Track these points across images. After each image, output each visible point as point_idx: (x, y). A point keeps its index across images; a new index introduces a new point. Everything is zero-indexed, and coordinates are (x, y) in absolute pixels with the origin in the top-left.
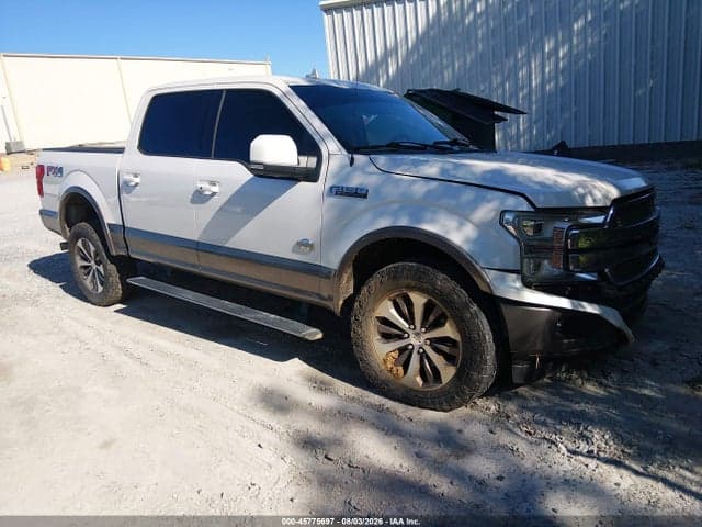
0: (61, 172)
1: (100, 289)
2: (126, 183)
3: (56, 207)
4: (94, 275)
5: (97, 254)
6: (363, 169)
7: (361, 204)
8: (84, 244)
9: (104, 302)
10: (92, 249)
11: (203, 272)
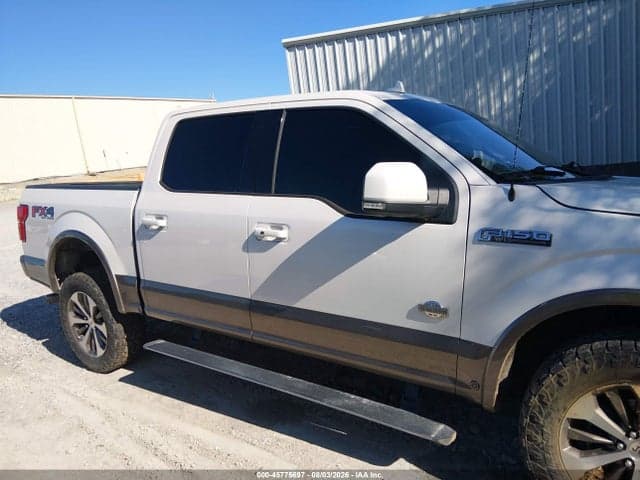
0: (52, 215)
1: (100, 352)
2: (146, 227)
3: (44, 253)
4: (92, 336)
5: (97, 310)
6: (534, 205)
7: (541, 254)
8: (82, 299)
9: (104, 367)
10: (92, 305)
11: (257, 339)
